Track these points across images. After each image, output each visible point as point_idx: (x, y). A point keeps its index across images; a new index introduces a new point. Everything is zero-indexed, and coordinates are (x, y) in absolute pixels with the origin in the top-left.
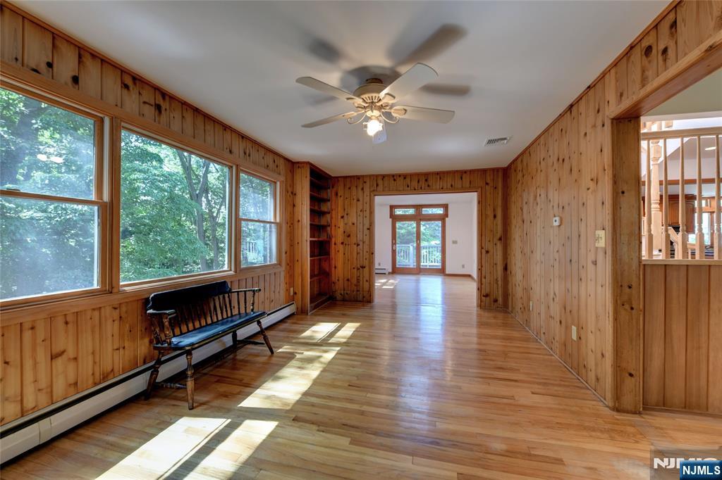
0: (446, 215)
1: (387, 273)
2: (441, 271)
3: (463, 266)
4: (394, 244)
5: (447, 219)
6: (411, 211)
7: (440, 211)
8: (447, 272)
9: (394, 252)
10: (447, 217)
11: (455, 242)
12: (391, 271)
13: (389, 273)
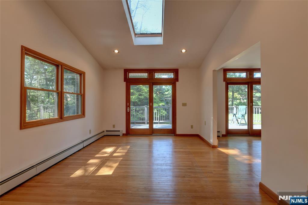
0: (176, 79)
1: (121, 135)
2: (172, 132)
3: (192, 127)
4: (128, 106)
5: (177, 83)
6: (145, 75)
7: (171, 76)
8: (178, 132)
9: (128, 114)
10: (178, 81)
11: (184, 105)
12: (125, 132)
13: (123, 135)
